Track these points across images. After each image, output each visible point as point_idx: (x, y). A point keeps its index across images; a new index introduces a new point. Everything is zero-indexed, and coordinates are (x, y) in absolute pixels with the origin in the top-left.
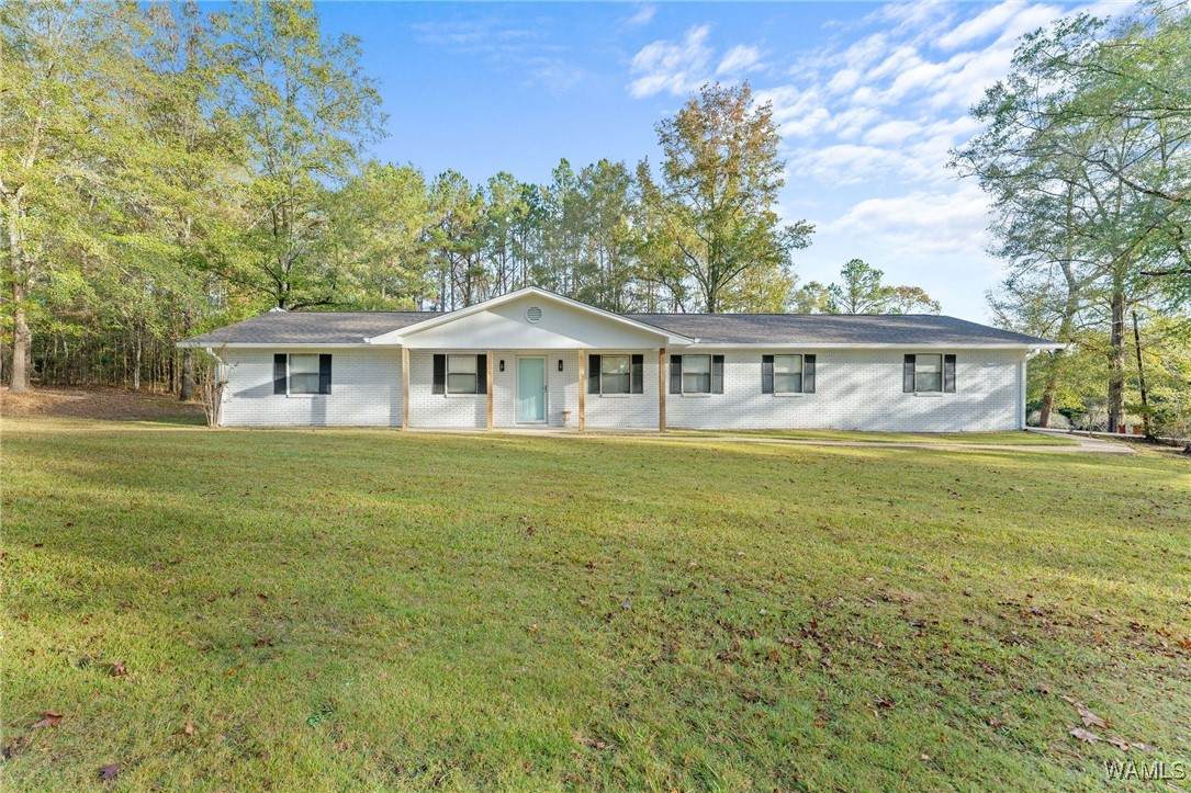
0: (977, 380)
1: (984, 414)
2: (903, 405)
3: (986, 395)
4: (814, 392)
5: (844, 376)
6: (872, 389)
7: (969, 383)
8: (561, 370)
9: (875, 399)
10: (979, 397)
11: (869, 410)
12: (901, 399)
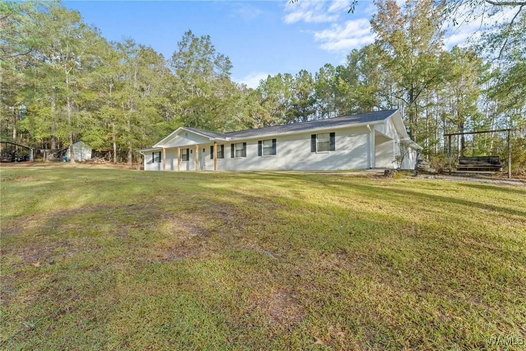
0: (345, 144)
1: (349, 161)
2: (310, 158)
3: (350, 151)
4: (275, 154)
5: (286, 147)
6: (297, 151)
7: (341, 146)
8: (204, 151)
9: (298, 156)
10: (347, 152)
11: (296, 160)
12: (309, 155)
